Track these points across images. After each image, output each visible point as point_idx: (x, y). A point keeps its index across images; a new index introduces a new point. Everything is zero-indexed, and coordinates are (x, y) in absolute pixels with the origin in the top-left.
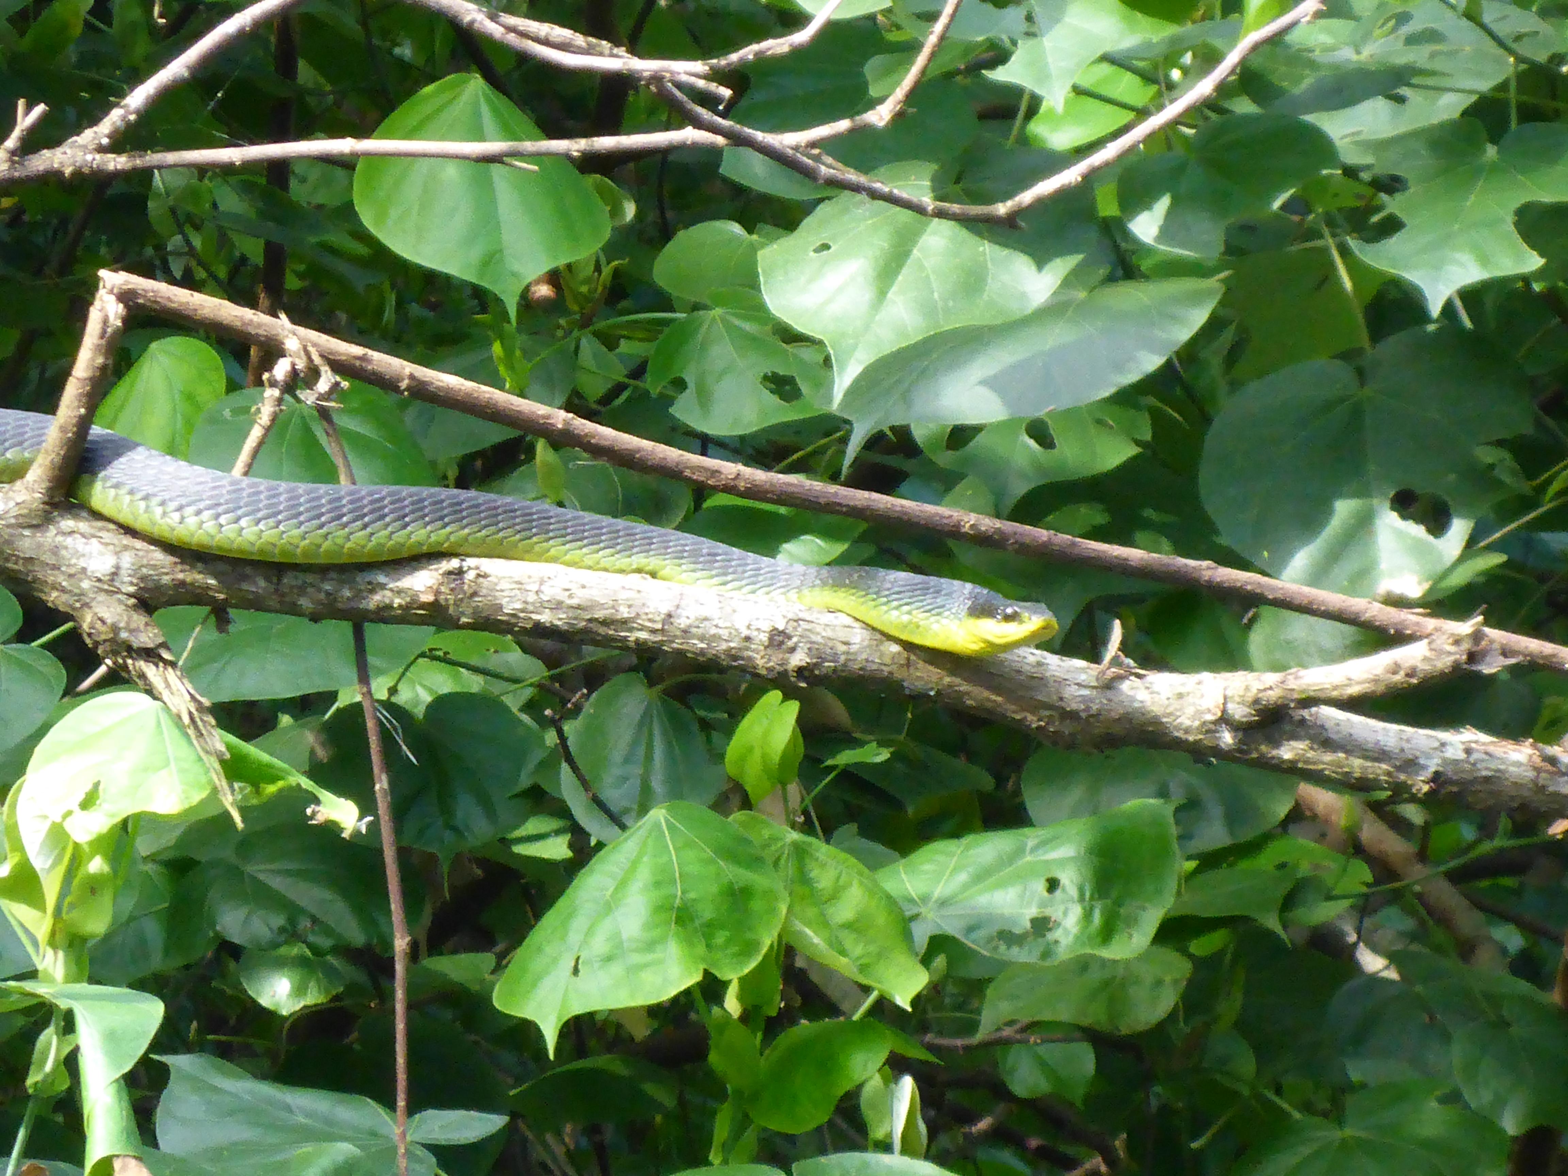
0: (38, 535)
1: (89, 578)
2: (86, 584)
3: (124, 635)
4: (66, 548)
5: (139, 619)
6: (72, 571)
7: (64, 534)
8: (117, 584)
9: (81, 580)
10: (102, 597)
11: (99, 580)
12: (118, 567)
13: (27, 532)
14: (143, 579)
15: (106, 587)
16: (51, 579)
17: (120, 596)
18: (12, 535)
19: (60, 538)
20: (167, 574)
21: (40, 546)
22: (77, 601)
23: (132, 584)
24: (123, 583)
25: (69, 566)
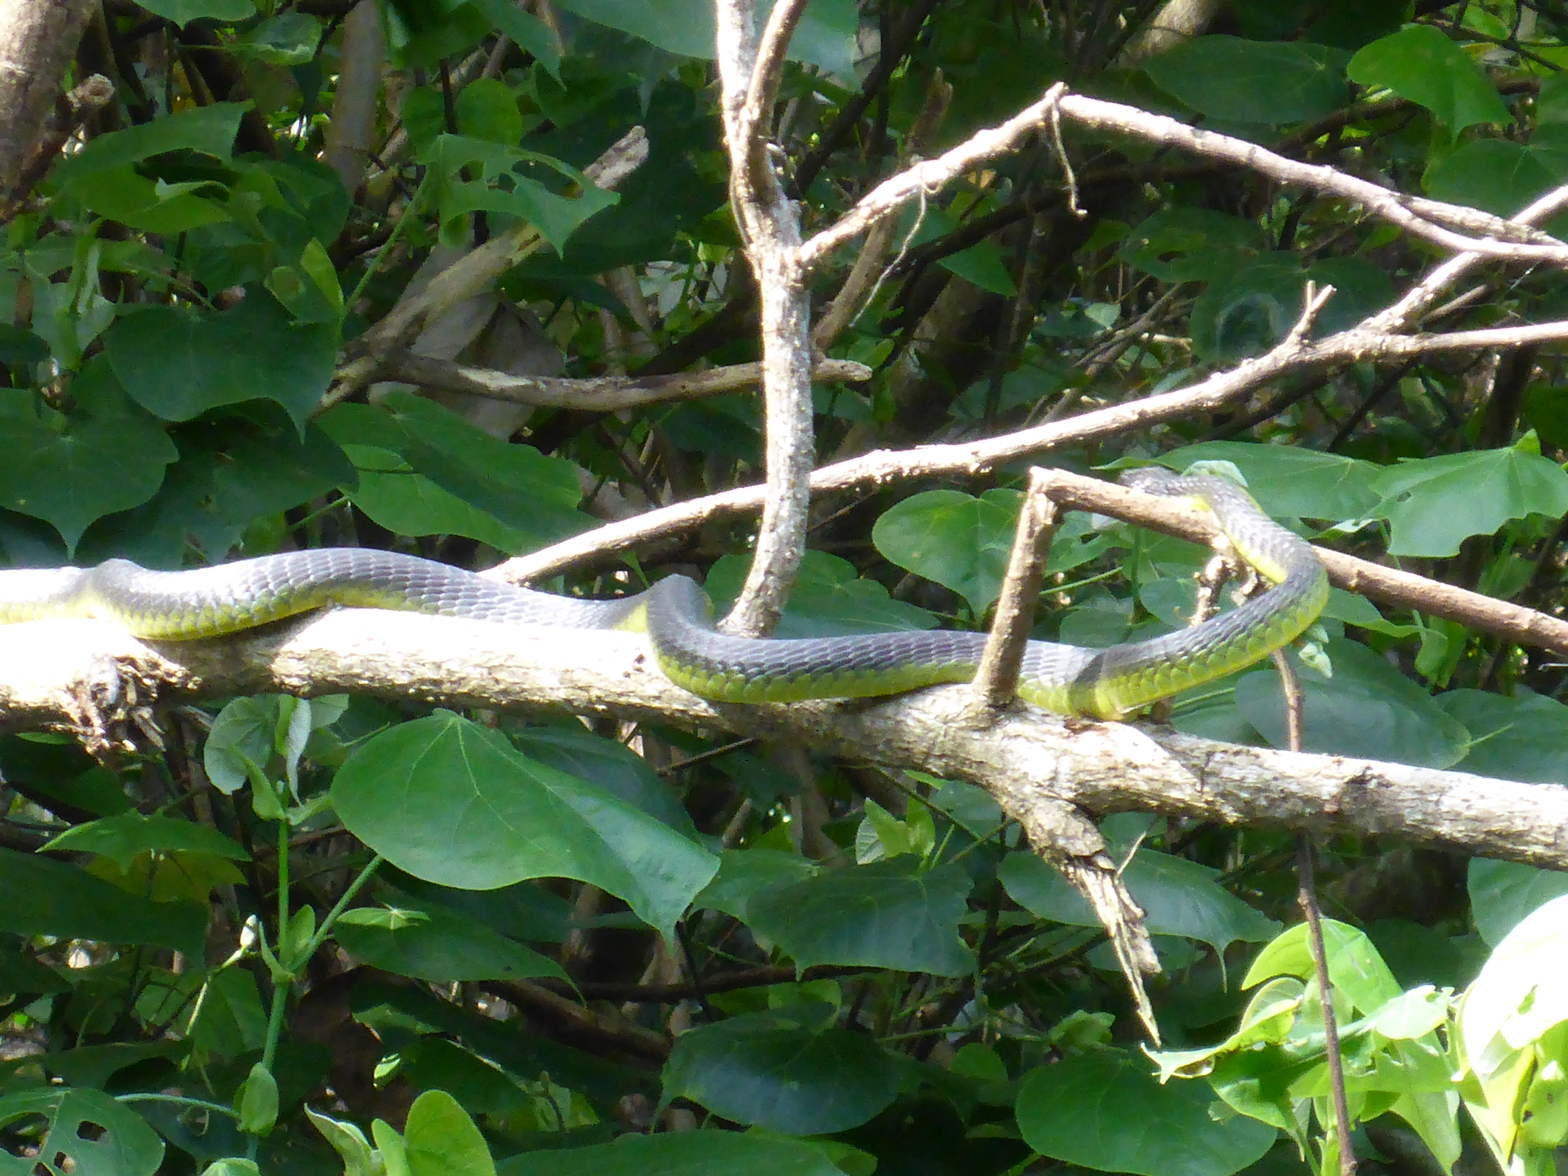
0: (987, 738)
1: (1031, 783)
2: (1028, 790)
3: (1061, 842)
4: (1011, 752)
5: (1078, 825)
6: (1016, 775)
7: (1010, 737)
8: (1056, 790)
9: (1023, 785)
10: (1042, 803)
11: (1040, 786)
12: (1056, 772)
13: (976, 735)
14: (1081, 784)
15: (1046, 792)
16: (1000, 784)
17: (1060, 802)
18: (964, 738)
19: (1006, 742)
20: (1103, 779)
21: (988, 749)
22: (1022, 806)
23: (1070, 789)
24: (1061, 788)
25: (1014, 770)
